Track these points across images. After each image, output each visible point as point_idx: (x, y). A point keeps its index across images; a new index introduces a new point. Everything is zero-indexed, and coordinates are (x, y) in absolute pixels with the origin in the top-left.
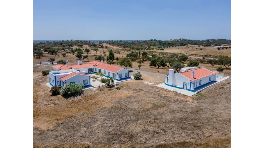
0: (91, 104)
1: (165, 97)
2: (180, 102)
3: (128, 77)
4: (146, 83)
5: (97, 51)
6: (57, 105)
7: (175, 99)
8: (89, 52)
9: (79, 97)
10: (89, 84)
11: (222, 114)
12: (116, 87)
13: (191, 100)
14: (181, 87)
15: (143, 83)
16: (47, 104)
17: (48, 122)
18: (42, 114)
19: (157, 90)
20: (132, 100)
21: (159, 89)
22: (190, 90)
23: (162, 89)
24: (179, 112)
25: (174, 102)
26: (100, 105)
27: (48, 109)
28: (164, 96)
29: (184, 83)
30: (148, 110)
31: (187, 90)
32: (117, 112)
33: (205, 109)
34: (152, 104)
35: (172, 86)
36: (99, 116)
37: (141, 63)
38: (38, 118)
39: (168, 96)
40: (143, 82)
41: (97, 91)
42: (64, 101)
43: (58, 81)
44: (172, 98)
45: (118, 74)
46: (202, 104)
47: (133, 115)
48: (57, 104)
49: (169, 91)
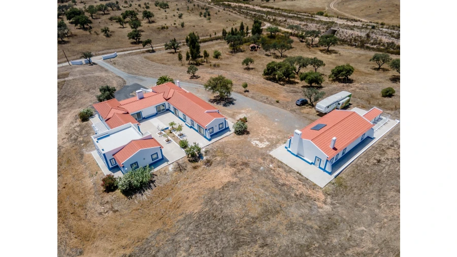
0: (169, 207)
1: (284, 185)
2: (305, 202)
3: (224, 128)
4: (255, 142)
5: (167, 10)
6: (118, 213)
7: (297, 193)
8: (151, 17)
9: (148, 192)
10: (160, 157)
11: (363, 237)
12: (205, 158)
13: (323, 197)
14: (311, 162)
15: (250, 145)
16: (102, 211)
17: (110, 253)
18: (99, 235)
19: (271, 166)
20: (231, 193)
21: (274, 164)
22: (324, 170)
23: (281, 165)
24: (301, 228)
25: (296, 201)
26: (181, 208)
27: (105, 222)
28: (281, 182)
29: (316, 157)
30: (254, 220)
31: (320, 168)
32: (208, 225)
33: (341, 221)
34: (261, 205)
35: (297, 156)
36: (182, 236)
37: (249, 63)
38: (95, 244)
39: (287, 183)
40: (250, 142)
41: (175, 174)
42: (126, 204)
43: (110, 160)
44: (293, 189)
45: (208, 129)
46: (338, 207)
47: (231, 235)
48: (117, 211)
49: (289, 171)
